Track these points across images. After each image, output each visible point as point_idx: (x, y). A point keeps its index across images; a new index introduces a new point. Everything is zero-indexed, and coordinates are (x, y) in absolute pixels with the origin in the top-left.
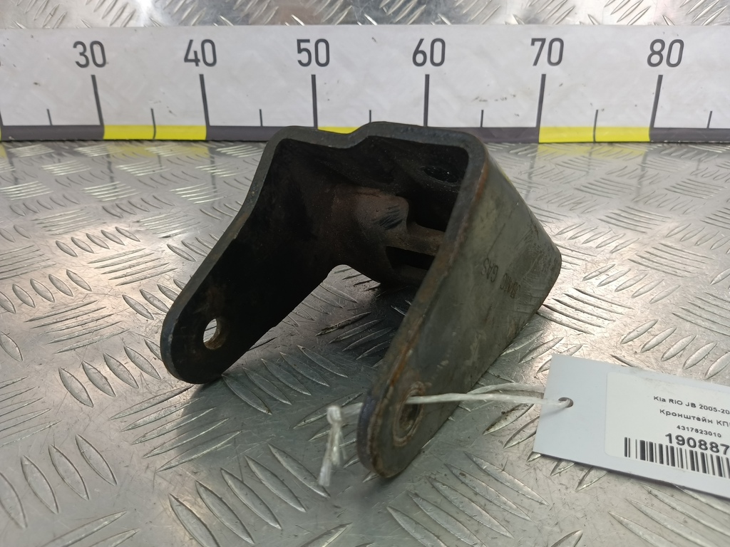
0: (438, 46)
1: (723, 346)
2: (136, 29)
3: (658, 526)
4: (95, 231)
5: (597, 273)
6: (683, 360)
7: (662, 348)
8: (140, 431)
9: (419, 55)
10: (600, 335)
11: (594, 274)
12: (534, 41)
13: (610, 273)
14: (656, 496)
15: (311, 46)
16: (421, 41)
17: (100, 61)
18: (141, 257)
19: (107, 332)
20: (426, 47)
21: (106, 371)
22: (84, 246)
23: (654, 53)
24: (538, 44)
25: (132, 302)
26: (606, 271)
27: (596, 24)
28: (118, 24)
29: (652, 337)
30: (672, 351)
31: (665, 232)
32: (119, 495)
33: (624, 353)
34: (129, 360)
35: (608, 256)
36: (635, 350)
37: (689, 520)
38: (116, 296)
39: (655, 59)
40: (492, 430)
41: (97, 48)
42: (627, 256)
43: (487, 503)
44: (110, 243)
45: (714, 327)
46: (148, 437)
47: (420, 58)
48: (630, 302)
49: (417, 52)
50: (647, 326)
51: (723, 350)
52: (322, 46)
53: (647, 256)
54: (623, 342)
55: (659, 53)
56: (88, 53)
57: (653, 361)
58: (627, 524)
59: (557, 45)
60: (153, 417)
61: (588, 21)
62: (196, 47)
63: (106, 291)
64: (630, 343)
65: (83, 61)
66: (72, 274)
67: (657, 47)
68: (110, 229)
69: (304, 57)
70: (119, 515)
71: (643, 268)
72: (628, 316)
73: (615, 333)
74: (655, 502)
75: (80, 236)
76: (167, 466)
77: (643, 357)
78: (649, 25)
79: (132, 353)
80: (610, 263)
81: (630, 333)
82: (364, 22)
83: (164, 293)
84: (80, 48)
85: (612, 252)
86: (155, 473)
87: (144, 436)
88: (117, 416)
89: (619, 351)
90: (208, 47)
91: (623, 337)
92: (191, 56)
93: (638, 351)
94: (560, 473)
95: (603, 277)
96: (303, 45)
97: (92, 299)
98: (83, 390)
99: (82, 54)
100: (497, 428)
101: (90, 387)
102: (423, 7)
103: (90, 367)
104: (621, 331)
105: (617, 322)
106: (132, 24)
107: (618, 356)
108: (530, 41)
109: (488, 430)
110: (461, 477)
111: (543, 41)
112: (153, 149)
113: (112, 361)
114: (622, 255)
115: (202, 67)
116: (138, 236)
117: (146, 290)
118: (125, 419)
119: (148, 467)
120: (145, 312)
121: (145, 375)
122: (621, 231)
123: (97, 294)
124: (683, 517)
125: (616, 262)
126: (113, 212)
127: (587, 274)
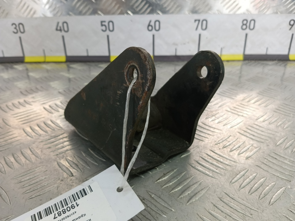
0: (157, 23)
1: (255, 145)
2: (36, 18)
3: (215, 219)
4: (16, 102)
5: (211, 116)
6: (238, 151)
7: (231, 147)
8: (23, 184)
9: (150, 27)
10: (207, 142)
11: (210, 116)
12: (195, 21)
13: (217, 116)
14: (216, 207)
15: (106, 24)
16: (150, 21)
17: (22, 30)
18: (32, 112)
19: (15, 144)
20: (152, 24)
21: (12, 159)
22: (10, 108)
23: (243, 24)
24: (197, 22)
25: (26, 131)
26: (215, 115)
27: (220, 13)
28: (29, 16)
29: (227, 142)
30: (234, 148)
31: (242, 99)
32: (11, 209)
33: (215, 149)
34: (22, 155)
35: (217, 109)
36: (220, 147)
37: (227, 217)
38: (20, 129)
39: (244, 27)
40: (158, 181)
41: (21, 26)
42: (224, 109)
43: (151, 210)
44: (21, 107)
45: (253, 138)
46: (25, 186)
47: (150, 28)
48: (221, 128)
49: (149, 25)
50: (226, 138)
51: (255, 147)
52: (111, 24)
53: (233, 108)
54: (216, 144)
55: (246, 25)
56: (18, 28)
57: (226, 152)
58: (203, 218)
59: (205, 22)
60: (28, 178)
61: (217, 12)
62: (60, 25)
63: (17, 127)
64: (218, 145)
65: (15, 31)
66: (5, 120)
67: (245, 22)
68: (21, 101)
69: (104, 28)
70: (10, 217)
71: (230, 113)
72: (220, 134)
73: (213, 141)
74: (216, 209)
75: (10, 104)
76: (31, 197)
77: (222, 150)
78: (241, 14)
79: (23, 152)
80: (217, 112)
81: (219, 141)
82: (128, 14)
83: (39, 127)
84: (14, 26)
85: (219, 107)
86: (26, 200)
87: (24, 186)
88: (14, 178)
89: (213, 148)
90: (65, 25)
91: (216, 142)
92: (59, 28)
93: (221, 148)
94: (181, 198)
95: (213, 118)
96: (103, 23)
97: (11, 130)
98: (3, 167)
99: (15, 28)
100: (160, 180)
101: (5, 166)
102: (150, 8)
103: (7, 158)
104: (216, 140)
105: (215, 137)
106: (35, 16)
107: (213, 150)
108: (193, 21)
109: (157, 181)
110: (143, 201)
111: (199, 21)
112: (44, 66)
113: (15, 156)
114: (222, 108)
115: (63, 33)
116: (32, 103)
117: (32, 126)
118: (17, 179)
119: (23, 198)
120: (30, 135)
121: (27, 161)
122: (224, 98)
123: (13, 128)
124: (226, 215)
125: (220, 111)
126: (24, 93)
127: (207, 116)
